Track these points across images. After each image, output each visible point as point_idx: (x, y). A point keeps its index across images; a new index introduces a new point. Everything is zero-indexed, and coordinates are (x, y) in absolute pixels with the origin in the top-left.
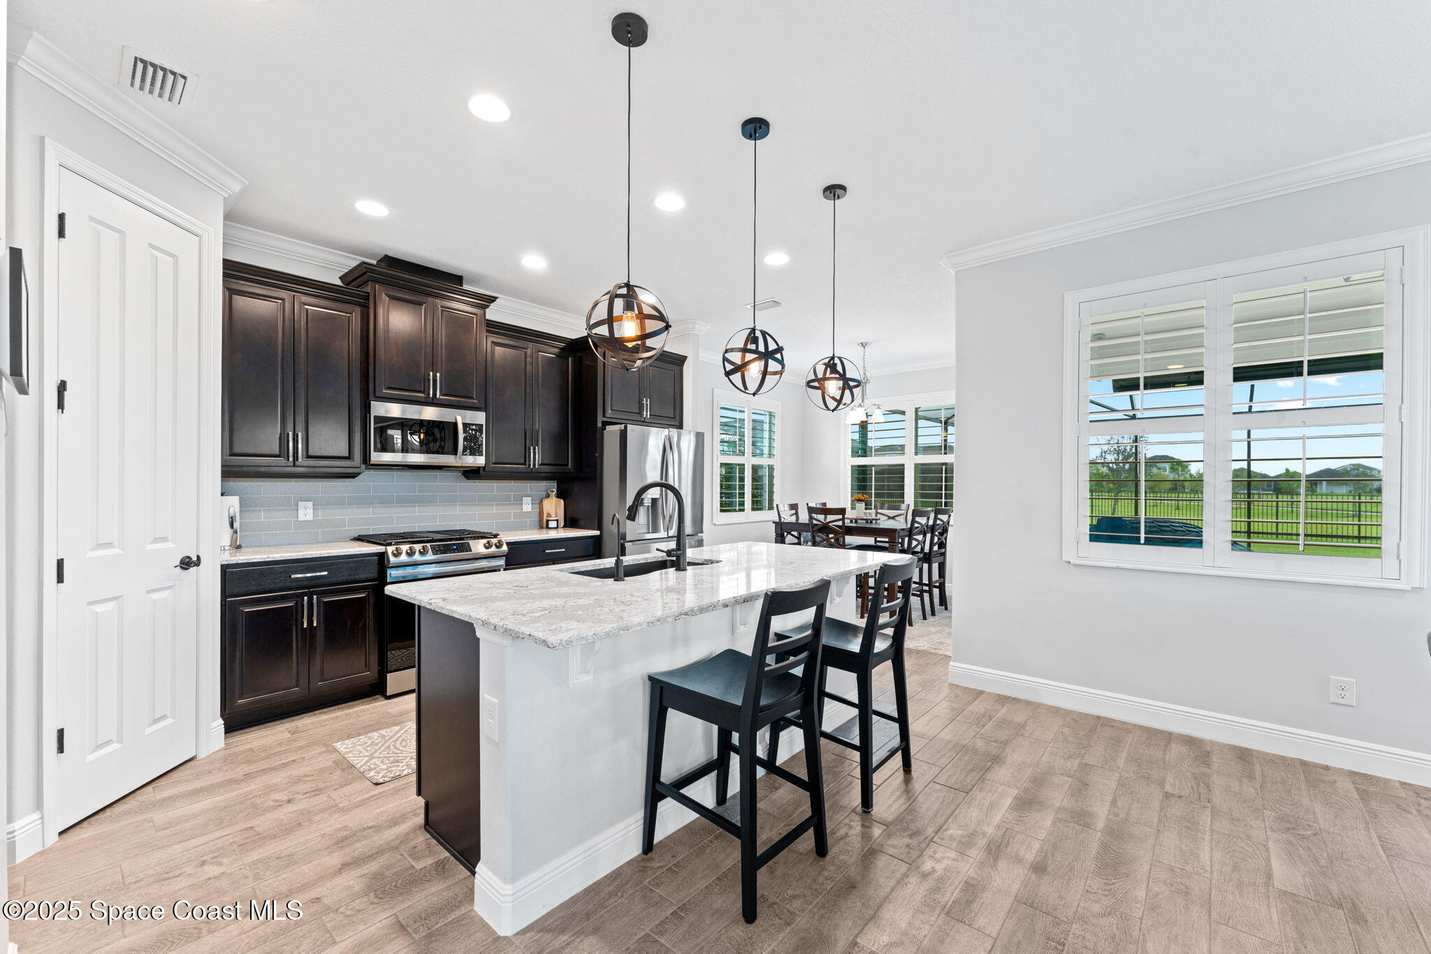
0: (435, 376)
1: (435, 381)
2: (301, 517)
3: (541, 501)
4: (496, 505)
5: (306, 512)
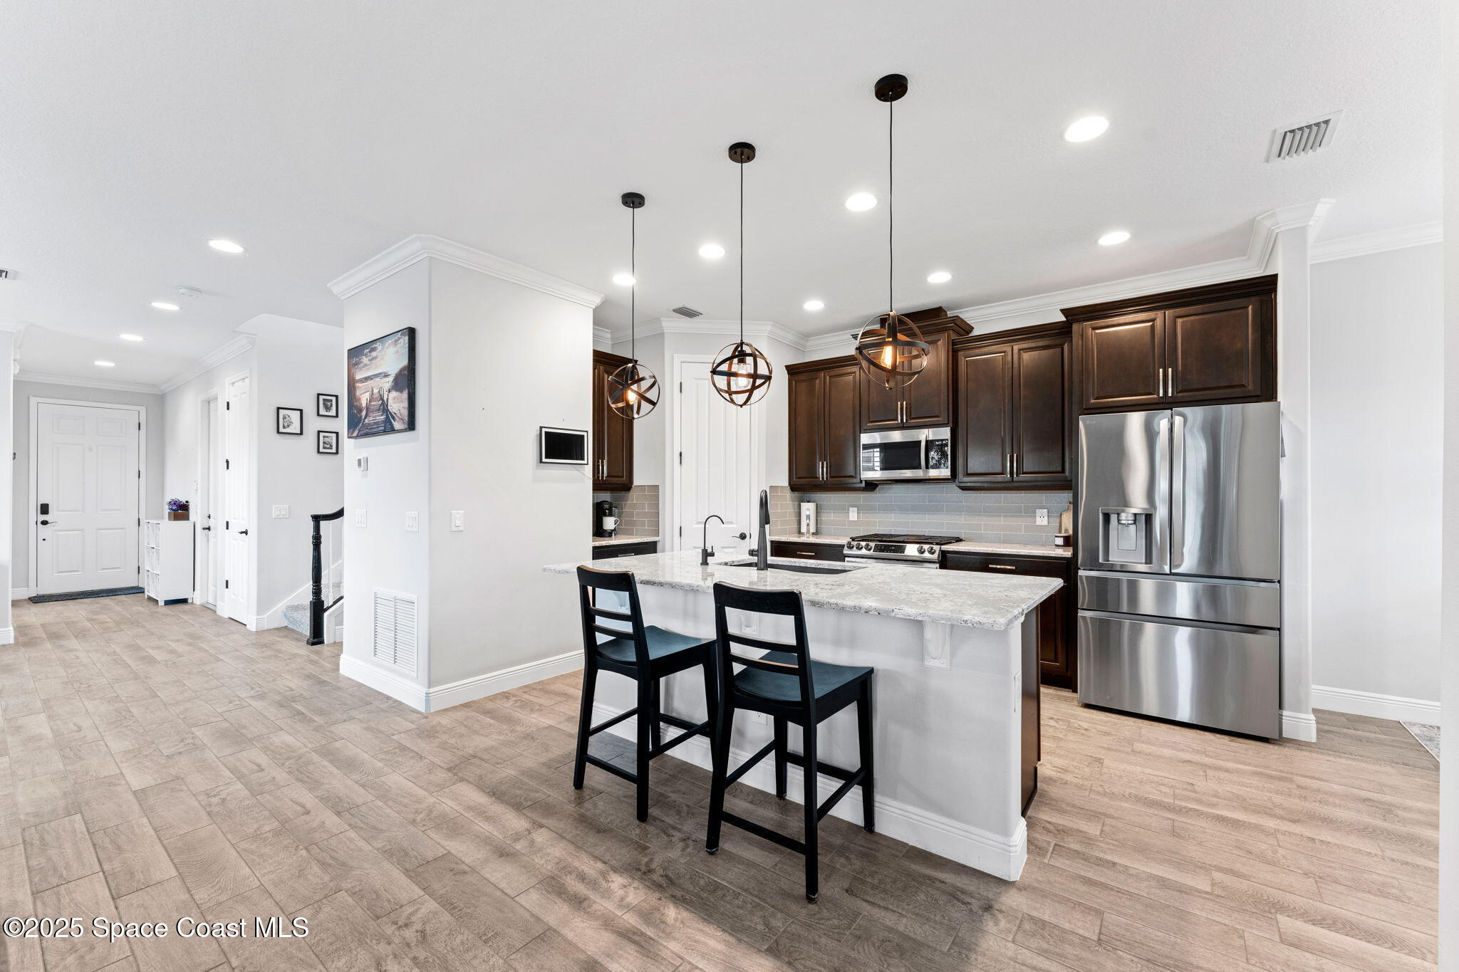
0: (902, 405)
1: (902, 409)
2: (851, 519)
3: (1061, 515)
4: (1004, 516)
5: (853, 515)
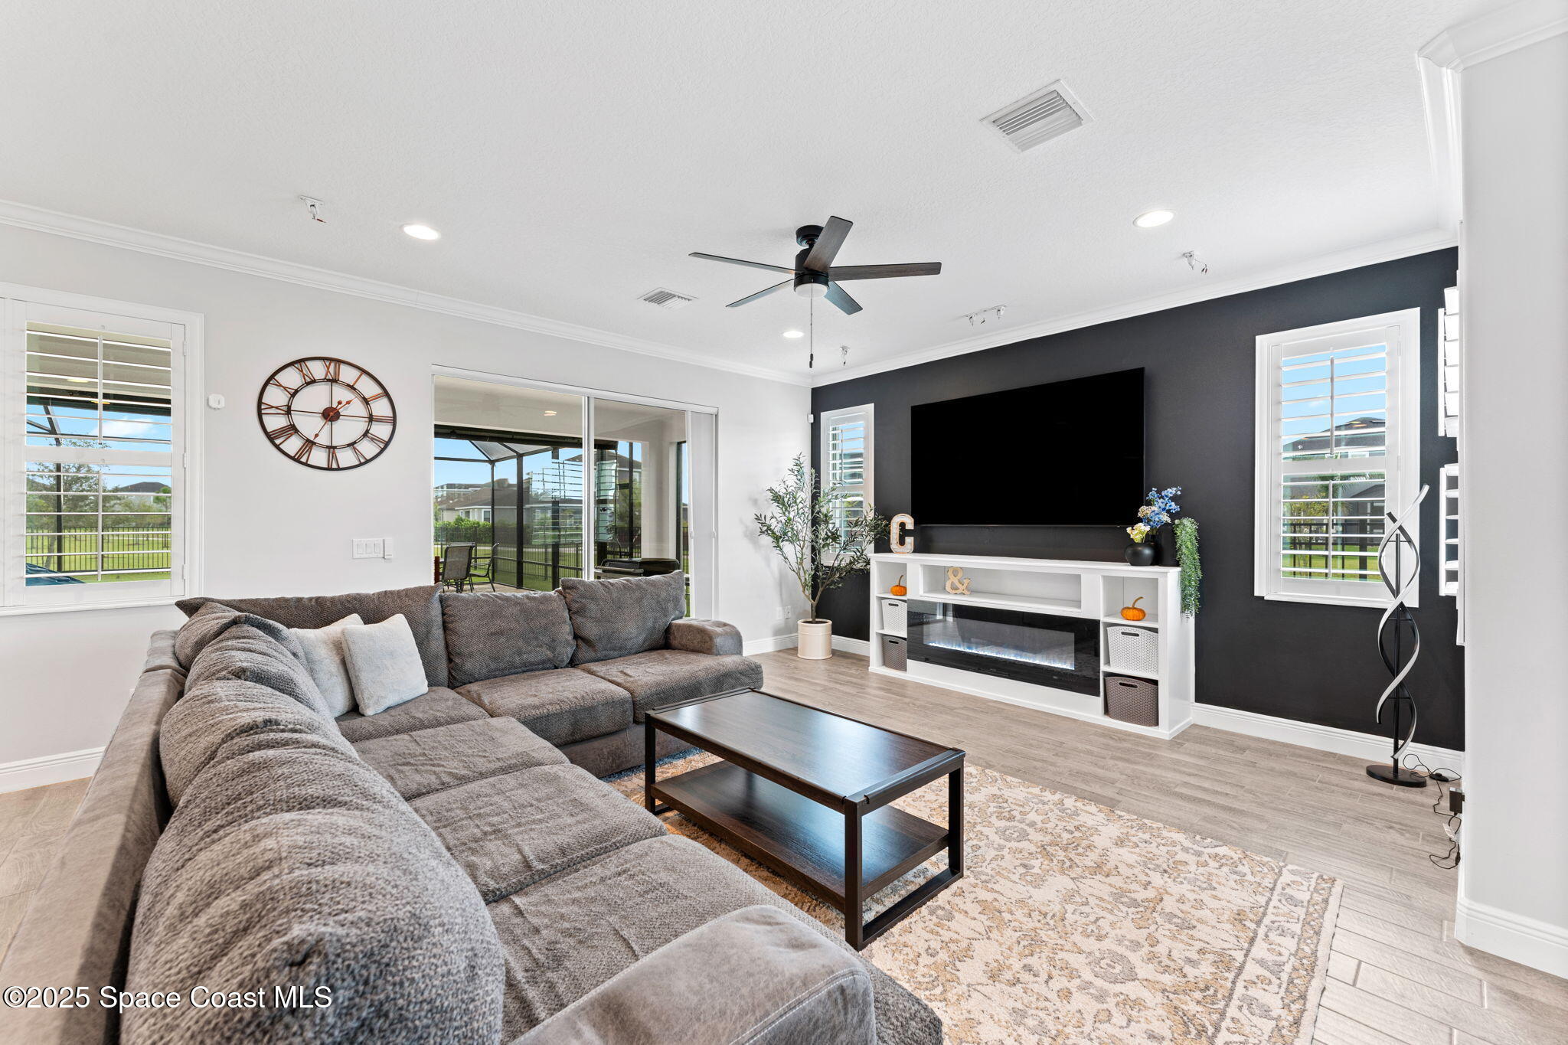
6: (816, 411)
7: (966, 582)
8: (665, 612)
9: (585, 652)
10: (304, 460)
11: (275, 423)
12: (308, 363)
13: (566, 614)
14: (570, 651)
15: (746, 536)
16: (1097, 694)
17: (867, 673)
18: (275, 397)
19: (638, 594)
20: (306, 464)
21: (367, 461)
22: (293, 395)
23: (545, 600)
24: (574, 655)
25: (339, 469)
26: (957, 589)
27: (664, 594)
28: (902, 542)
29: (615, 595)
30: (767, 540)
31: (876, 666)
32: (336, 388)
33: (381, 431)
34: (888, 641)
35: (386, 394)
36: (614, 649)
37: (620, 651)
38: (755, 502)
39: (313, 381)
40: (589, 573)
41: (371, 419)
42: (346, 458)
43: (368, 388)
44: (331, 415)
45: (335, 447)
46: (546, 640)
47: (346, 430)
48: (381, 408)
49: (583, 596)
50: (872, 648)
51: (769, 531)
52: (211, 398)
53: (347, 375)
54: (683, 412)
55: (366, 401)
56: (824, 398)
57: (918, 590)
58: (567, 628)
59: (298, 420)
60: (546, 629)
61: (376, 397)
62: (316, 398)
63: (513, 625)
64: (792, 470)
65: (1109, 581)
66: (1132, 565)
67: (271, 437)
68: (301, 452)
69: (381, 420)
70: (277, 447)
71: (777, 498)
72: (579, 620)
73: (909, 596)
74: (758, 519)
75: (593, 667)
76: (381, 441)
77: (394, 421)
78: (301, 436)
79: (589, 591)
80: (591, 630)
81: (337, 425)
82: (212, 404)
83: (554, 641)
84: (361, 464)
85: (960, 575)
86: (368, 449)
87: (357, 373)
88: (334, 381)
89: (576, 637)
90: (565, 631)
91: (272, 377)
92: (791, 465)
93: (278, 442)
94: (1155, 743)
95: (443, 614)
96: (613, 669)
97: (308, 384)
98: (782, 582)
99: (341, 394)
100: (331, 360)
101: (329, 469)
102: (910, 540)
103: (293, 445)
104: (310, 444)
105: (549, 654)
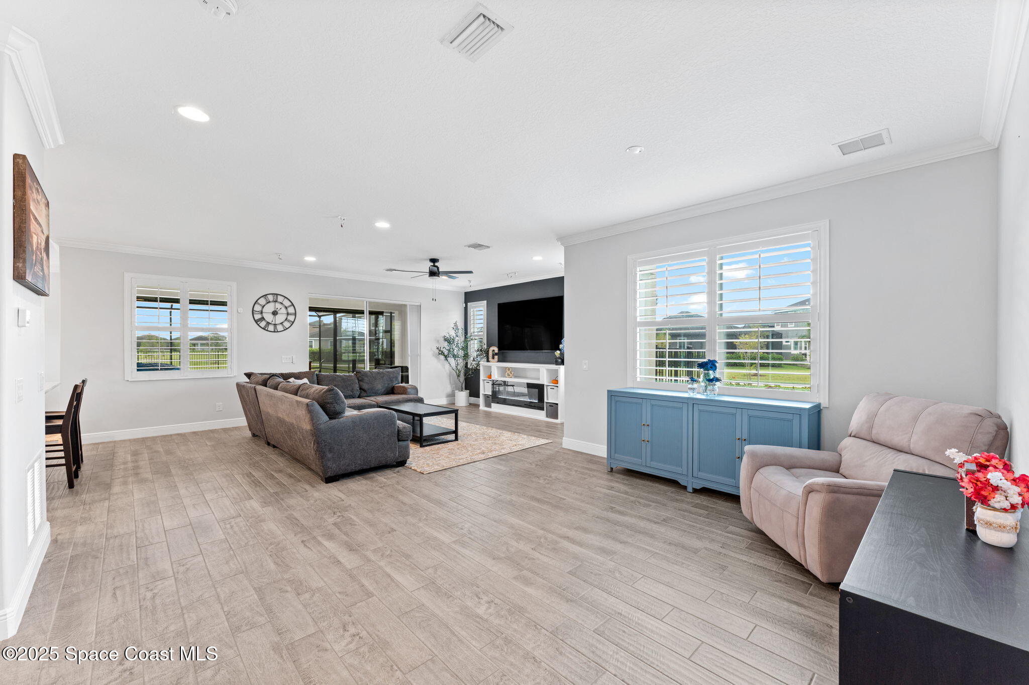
6: (466, 302)
7: (513, 373)
8: (392, 381)
9: (363, 394)
10: (266, 329)
11: (258, 317)
12: (268, 296)
13: (357, 381)
14: (358, 393)
15: (434, 356)
16: (543, 410)
17: (479, 410)
18: (258, 308)
19: (382, 375)
20: (267, 330)
21: (287, 329)
22: (263, 307)
23: (350, 376)
24: (360, 394)
25: (277, 332)
26: (509, 375)
27: (392, 376)
28: (493, 358)
29: (374, 375)
30: (442, 357)
31: (482, 407)
32: (277, 304)
33: (291, 318)
34: (486, 396)
35: (293, 305)
36: (374, 393)
37: (376, 394)
38: (438, 341)
39: (269, 302)
40: (367, 367)
41: (288, 314)
42: (280, 328)
43: (287, 303)
44: (275, 313)
45: (276, 324)
46: (351, 389)
47: (280, 318)
48: (291, 310)
49: (362, 375)
50: (481, 400)
51: (442, 353)
52: (239, 309)
53: (280, 299)
54: (405, 306)
55: (286, 308)
56: (470, 297)
57: (496, 376)
58: (357, 386)
59: (265, 315)
60: (350, 385)
61: (290, 306)
62: (270, 308)
63: (340, 383)
64: (453, 328)
65: (548, 370)
66: (556, 365)
67: (256, 321)
68: (265, 326)
69: (291, 314)
70: (258, 325)
71: (446, 340)
72: (361, 383)
73: (492, 379)
74: (437, 348)
75: (366, 398)
76: (291, 321)
77: (295, 314)
78: (266, 321)
79: (365, 374)
80: (365, 386)
81: (277, 316)
82: (239, 312)
83: (353, 389)
84: (285, 330)
85: (510, 370)
86: (287, 324)
87: (283, 298)
88: (276, 301)
89: (360, 389)
90: (357, 387)
91: (256, 301)
92: (453, 325)
93: (258, 323)
94: (557, 424)
95: (317, 379)
96: (372, 398)
97: (268, 303)
98: (450, 375)
99: (278, 306)
100: (275, 294)
101: (274, 332)
102: (496, 357)
103: (263, 324)
104: (268, 323)
105: (351, 394)
